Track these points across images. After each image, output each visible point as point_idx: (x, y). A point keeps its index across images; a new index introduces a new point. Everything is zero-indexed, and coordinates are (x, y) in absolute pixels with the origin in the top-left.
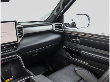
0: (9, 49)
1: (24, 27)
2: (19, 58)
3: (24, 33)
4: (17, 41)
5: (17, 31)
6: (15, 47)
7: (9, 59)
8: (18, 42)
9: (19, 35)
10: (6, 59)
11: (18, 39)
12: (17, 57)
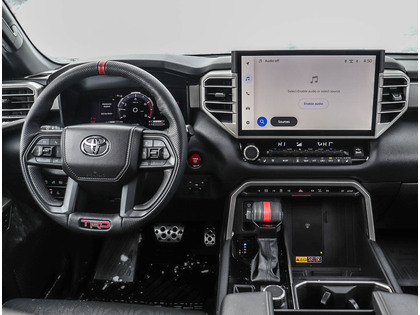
0: (334, 156)
1: (412, 80)
2: (361, 196)
3: (407, 102)
4: (372, 132)
5: (380, 91)
6: (358, 152)
7: (324, 188)
8: (374, 135)
9: (384, 107)
10: (316, 188)
11: (378, 124)
12: (355, 190)
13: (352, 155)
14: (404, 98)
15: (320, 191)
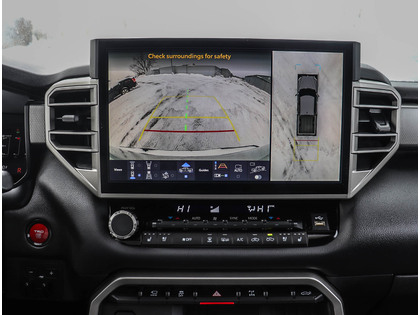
0: (275, 230)
1: (404, 102)
2: (326, 302)
5: (354, 113)
6: (320, 222)
8: (346, 191)
9: (362, 143)
11: (353, 172)
13: (309, 227)
14: (393, 128)
15: (252, 294)
